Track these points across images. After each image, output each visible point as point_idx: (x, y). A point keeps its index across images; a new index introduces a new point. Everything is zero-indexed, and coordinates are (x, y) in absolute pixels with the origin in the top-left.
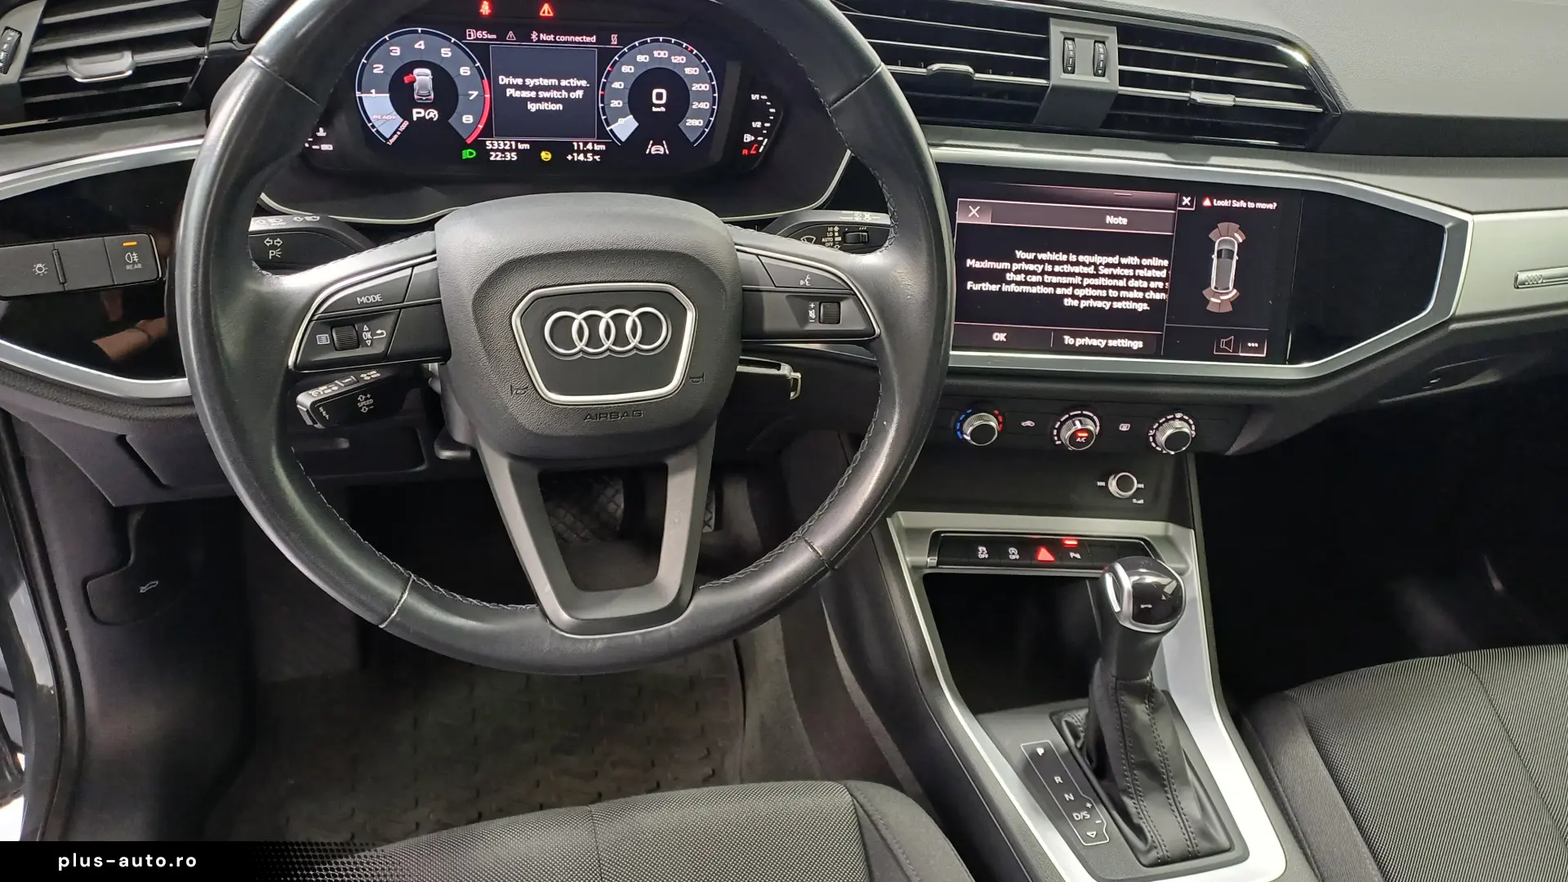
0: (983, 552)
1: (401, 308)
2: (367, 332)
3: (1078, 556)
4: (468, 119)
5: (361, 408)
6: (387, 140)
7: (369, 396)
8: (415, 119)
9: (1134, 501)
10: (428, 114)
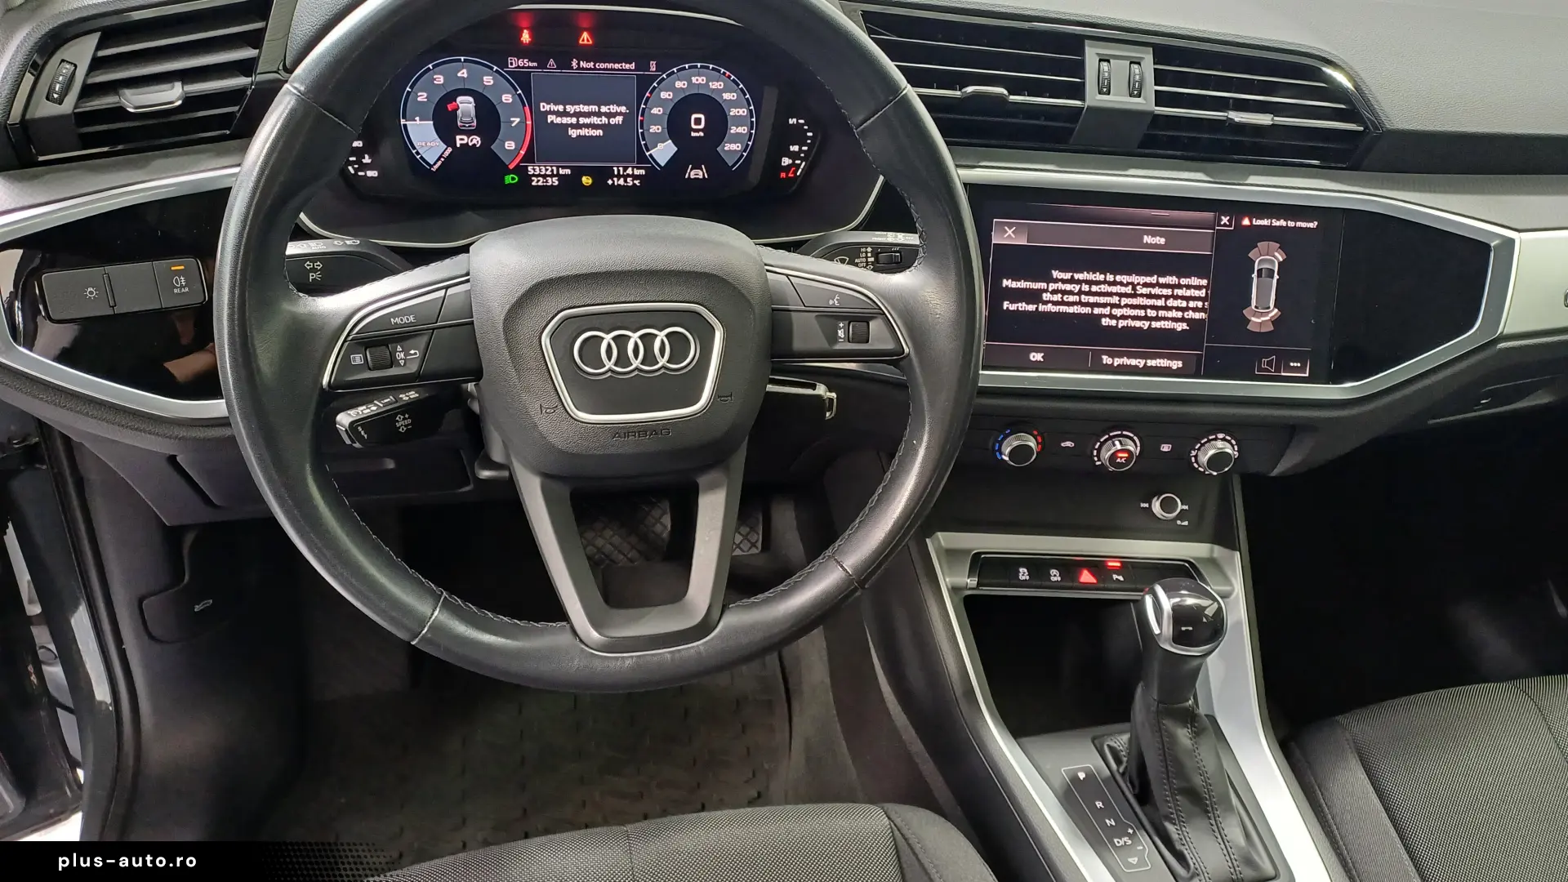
0: (1023, 574)
1: (433, 329)
2: (400, 352)
3: (1121, 578)
4: (510, 145)
5: (399, 428)
6: (431, 166)
7: (407, 416)
8: (458, 145)
9: (1179, 522)
10: (472, 141)
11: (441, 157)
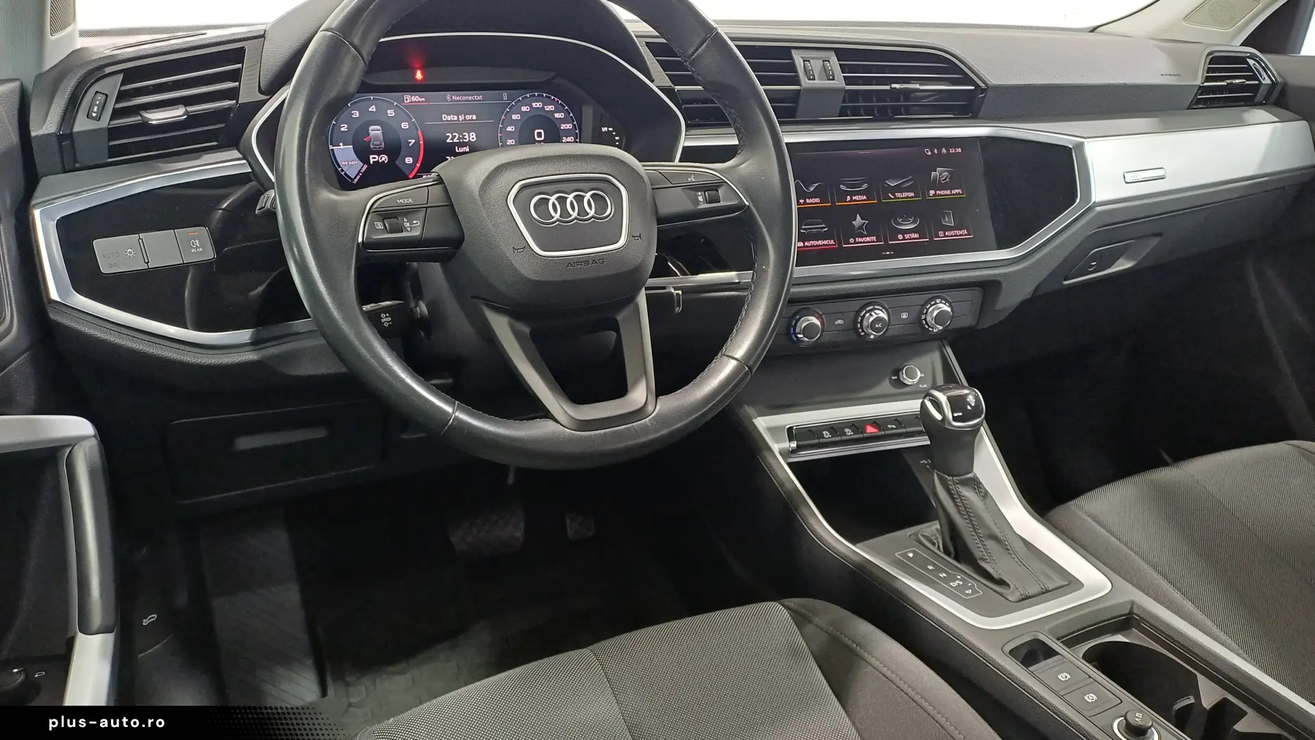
11: (359, 172)
